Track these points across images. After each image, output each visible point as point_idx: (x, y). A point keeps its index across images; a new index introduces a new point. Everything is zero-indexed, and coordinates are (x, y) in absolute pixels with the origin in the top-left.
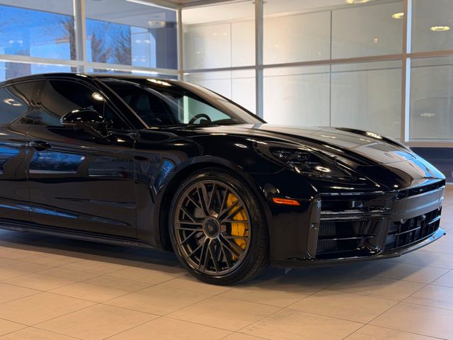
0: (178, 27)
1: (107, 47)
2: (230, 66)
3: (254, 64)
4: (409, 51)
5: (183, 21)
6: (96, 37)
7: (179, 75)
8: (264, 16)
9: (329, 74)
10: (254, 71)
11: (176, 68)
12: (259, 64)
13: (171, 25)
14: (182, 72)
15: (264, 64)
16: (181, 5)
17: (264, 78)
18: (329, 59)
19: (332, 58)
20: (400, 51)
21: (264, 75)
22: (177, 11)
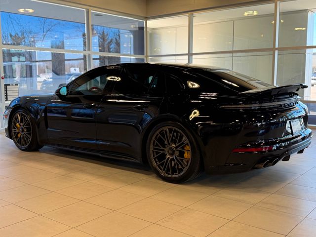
0: (145, 29)
1: (110, 38)
2: (175, 54)
3: (187, 53)
4: (277, 46)
5: (148, 26)
6: (105, 32)
7: (145, 59)
8: (194, 24)
9: (232, 58)
10: (187, 57)
11: (144, 54)
12: (190, 52)
13: (141, 29)
14: (147, 56)
15: (193, 52)
16: (147, 18)
17: (193, 60)
18: (232, 50)
19: (234, 50)
20: (272, 47)
21: (193, 58)
22: (145, 22)
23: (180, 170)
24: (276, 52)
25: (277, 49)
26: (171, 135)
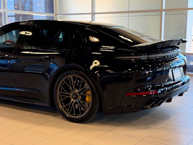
3: (91, 12)
4: (164, 8)
7: (55, 17)
9: (128, 17)
10: (90, 16)
11: (53, 13)
12: (93, 12)
14: (56, 15)
15: (96, 12)
17: (95, 18)
19: (129, 10)
20: (160, 8)
21: (95, 17)
23: (83, 112)
24: (164, 13)
25: (164, 10)
26: (75, 82)
